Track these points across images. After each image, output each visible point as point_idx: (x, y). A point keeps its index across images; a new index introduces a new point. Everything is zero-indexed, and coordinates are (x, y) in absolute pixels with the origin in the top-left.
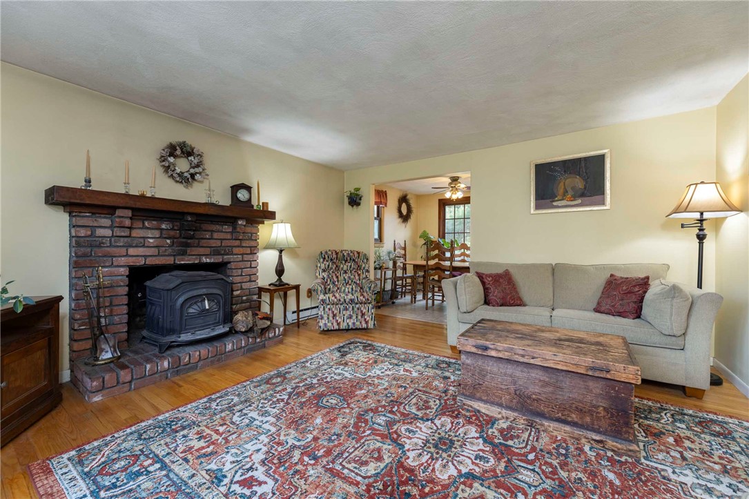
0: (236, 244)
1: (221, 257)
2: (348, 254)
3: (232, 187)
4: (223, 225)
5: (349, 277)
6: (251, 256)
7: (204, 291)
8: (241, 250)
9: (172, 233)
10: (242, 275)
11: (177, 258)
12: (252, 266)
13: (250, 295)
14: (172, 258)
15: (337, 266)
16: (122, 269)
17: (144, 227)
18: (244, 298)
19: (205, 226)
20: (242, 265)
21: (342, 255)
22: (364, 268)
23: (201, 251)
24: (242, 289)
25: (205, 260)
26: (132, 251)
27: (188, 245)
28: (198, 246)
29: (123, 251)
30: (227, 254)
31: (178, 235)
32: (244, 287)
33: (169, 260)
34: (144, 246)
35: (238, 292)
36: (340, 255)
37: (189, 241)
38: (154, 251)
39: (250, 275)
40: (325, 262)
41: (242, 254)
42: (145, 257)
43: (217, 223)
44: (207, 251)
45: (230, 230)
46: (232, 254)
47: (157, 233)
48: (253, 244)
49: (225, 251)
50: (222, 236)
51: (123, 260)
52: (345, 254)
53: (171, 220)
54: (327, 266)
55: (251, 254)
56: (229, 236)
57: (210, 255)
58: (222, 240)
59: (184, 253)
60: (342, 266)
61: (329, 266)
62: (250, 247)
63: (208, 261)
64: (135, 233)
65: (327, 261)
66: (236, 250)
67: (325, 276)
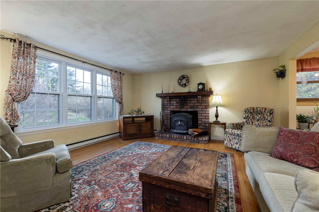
0: (199, 105)
1: (194, 109)
2: (260, 110)
3: (198, 84)
4: (194, 98)
5: (258, 124)
6: (205, 109)
7: (180, 119)
8: (201, 107)
9: (179, 102)
10: (202, 116)
11: (181, 109)
12: (206, 113)
13: (205, 124)
14: (179, 109)
15: (253, 116)
16: (169, 111)
17: (173, 101)
18: (203, 125)
19: (188, 99)
20: (202, 112)
21: (256, 110)
22: (267, 119)
23: (187, 107)
24: (202, 121)
25: (188, 110)
26: (171, 107)
27: (183, 105)
28: (186, 105)
29: (169, 107)
30: (196, 108)
31: (181, 102)
32: (202, 120)
33: (179, 110)
34: (173, 105)
35: (200, 122)
36: (255, 110)
37: (184, 104)
38: (175, 107)
39: (205, 116)
40: (246, 114)
41: (202, 108)
42: (174, 108)
43: (192, 98)
44: (189, 107)
45: (197, 100)
46: (198, 108)
47: (176, 102)
48: (207, 104)
49: (195, 107)
50: (194, 102)
51: (169, 109)
52: (258, 110)
53: (179, 98)
54: (246, 116)
55: (206, 108)
56: (196, 102)
57: (190, 108)
58: (194, 103)
59: (183, 108)
60: (256, 116)
61: (248, 116)
62: (205, 106)
63: (189, 110)
64: (171, 102)
65: (247, 113)
66: (199, 107)
67: (244, 121)
